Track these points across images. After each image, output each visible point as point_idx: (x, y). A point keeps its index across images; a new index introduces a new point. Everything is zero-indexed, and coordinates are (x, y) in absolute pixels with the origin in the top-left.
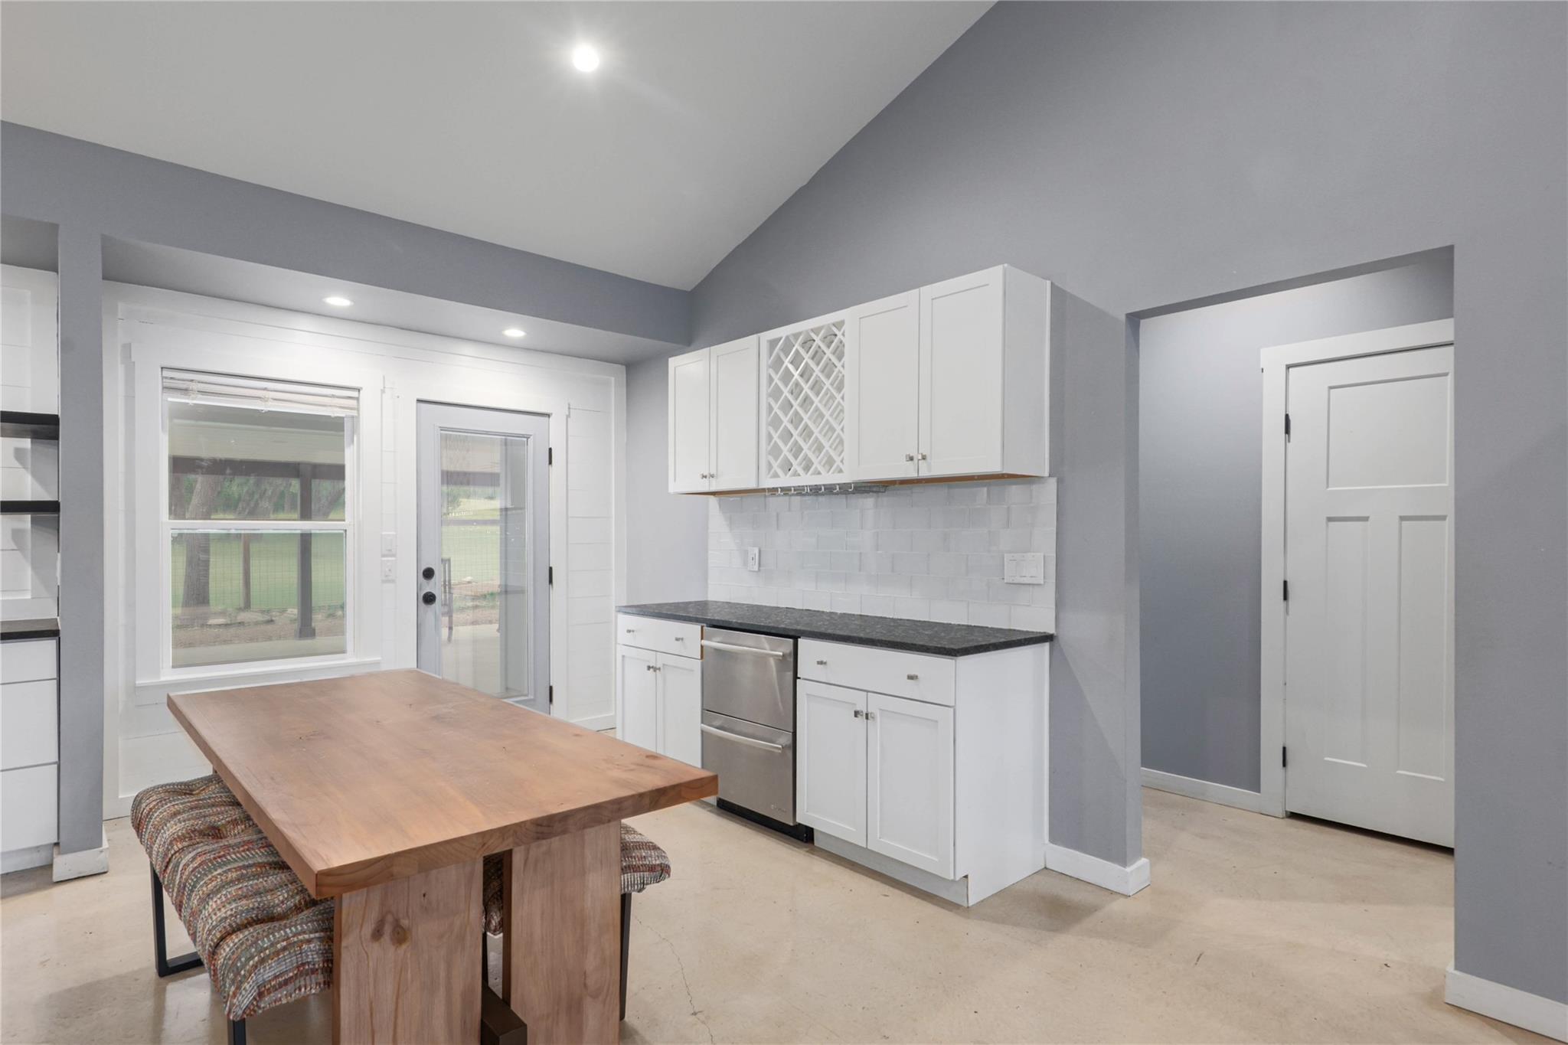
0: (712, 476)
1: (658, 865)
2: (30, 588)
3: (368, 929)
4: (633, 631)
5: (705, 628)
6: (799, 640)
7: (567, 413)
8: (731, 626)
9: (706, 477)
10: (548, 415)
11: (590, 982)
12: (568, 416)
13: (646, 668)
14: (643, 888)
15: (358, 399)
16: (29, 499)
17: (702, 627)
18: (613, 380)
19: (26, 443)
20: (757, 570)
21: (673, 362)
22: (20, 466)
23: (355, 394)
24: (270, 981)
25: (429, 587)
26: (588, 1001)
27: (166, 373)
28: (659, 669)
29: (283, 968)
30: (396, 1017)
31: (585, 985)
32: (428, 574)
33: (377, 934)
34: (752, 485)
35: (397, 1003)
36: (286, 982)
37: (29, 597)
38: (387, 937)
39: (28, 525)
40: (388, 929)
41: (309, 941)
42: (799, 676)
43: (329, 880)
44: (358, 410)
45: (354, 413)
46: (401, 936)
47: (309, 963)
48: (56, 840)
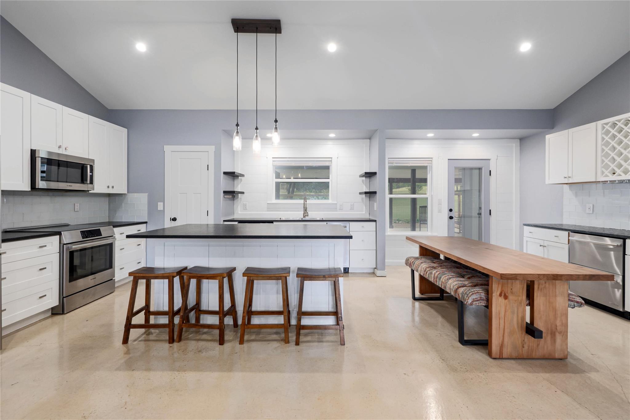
0: (570, 177)
1: (580, 302)
3: (498, 293)
4: (532, 233)
5: (570, 233)
6: (626, 240)
7: (497, 158)
8: (585, 233)
9: (566, 178)
10: (489, 160)
11: (558, 328)
12: (497, 159)
13: (539, 246)
14: (574, 307)
15: (431, 161)
17: (569, 233)
18: (515, 145)
19: (364, 178)
20: (592, 213)
21: (547, 137)
22: (363, 184)
23: (431, 159)
24: (475, 299)
25: (452, 214)
26: (557, 334)
27: (389, 159)
28: (546, 246)
29: (477, 297)
30: (505, 317)
31: (556, 329)
32: (451, 210)
33: (500, 295)
34: (594, 180)
35: (505, 314)
36: (478, 300)
37: (364, 213)
38: (502, 296)
39: (364, 197)
40: (503, 295)
41: (482, 293)
42: (626, 254)
43: (504, 276)
44: (432, 164)
45: (431, 165)
46: (506, 297)
47: (482, 298)
48: (375, 267)
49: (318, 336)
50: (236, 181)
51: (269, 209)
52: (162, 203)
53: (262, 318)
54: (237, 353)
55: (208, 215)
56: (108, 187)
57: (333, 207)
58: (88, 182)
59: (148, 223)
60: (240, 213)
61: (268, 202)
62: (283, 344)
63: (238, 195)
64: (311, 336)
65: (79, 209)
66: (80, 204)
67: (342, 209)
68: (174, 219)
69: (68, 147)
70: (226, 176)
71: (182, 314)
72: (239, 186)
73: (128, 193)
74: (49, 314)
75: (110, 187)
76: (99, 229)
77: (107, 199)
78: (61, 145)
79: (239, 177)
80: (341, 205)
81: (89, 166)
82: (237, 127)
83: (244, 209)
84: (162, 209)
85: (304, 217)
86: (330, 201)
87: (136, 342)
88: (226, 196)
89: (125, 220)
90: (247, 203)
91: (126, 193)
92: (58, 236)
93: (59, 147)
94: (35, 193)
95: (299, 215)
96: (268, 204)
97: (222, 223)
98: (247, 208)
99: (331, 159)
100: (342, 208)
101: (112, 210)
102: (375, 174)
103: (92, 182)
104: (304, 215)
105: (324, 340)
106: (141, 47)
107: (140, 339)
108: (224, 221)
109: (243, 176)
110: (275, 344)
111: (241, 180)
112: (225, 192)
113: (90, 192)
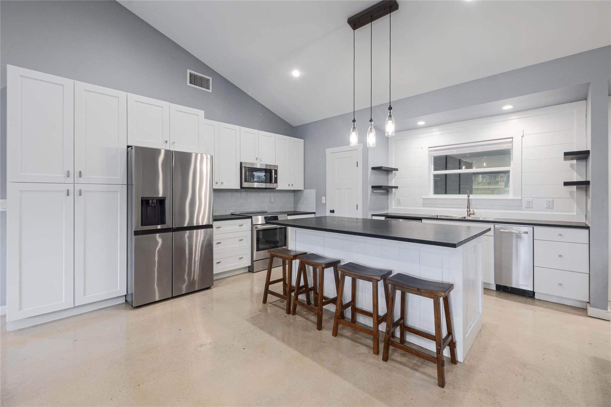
2: (576, 211)
16: (575, 181)
19: (575, 162)
22: (572, 170)
37: (575, 214)
39: (575, 189)
48: (588, 301)
49: (416, 362)
50: (390, 176)
51: (424, 205)
52: (325, 197)
53: (366, 318)
54: (324, 342)
55: (357, 209)
56: (289, 185)
57: (517, 204)
58: (273, 182)
59: (316, 214)
60: (394, 209)
61: (424, 197)
62: (371, 353)
63: (392, 190)
64: (409, 358)
65: (274, 201)
66: (274, 198)
67: (532, 208)
68: (332, 211)
69: (261, 158)
70: (374, 171)
71: (295, 292)
72: (393, 180)
73: (304, 189)
74: (247, 270)
75: (291, 185)
76: (277, 216)
77: (292, 194)
78: (258, 157)
79: (393, 172)
80: (529, 202)
81: (273, 170)
82: (354, 123)
83: (398, 204)
84: (325, 202)
85: (469, 215)
86: (510, 196)
87: (270, 305)
88: (375, 191)
89: (302, 210)
90: (401, 198)
91: (303, 189)
92: (251, 219)
93: (256, 159)
94: (242, 190)
95: (462, 213)
96: (423, 199)
97: (369, 217)
98: (401, 204)
99: (511, 140)
100: (531, 206)
101: (296, 202)
102: (588, 152)
103: (276, 182)
104: (469, 213)
105: (421, 369)
106: (296, 73)
107: (274, 303)
108: (373, 215)
109: (397, 170)
110: (363, 350)
111: (395, 174)
112: (374, 187)
113: (276, 189)
